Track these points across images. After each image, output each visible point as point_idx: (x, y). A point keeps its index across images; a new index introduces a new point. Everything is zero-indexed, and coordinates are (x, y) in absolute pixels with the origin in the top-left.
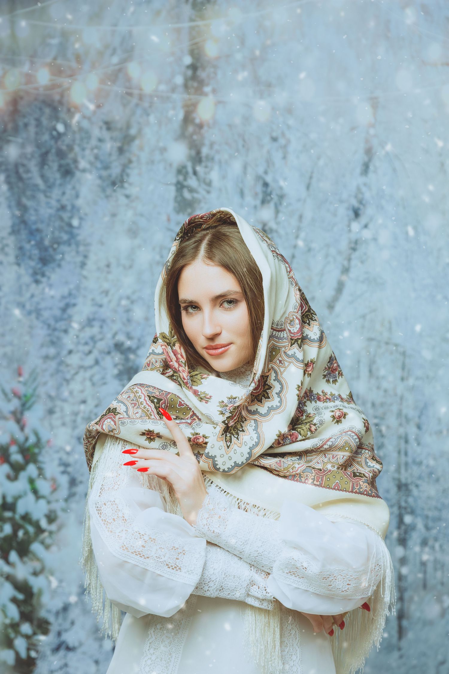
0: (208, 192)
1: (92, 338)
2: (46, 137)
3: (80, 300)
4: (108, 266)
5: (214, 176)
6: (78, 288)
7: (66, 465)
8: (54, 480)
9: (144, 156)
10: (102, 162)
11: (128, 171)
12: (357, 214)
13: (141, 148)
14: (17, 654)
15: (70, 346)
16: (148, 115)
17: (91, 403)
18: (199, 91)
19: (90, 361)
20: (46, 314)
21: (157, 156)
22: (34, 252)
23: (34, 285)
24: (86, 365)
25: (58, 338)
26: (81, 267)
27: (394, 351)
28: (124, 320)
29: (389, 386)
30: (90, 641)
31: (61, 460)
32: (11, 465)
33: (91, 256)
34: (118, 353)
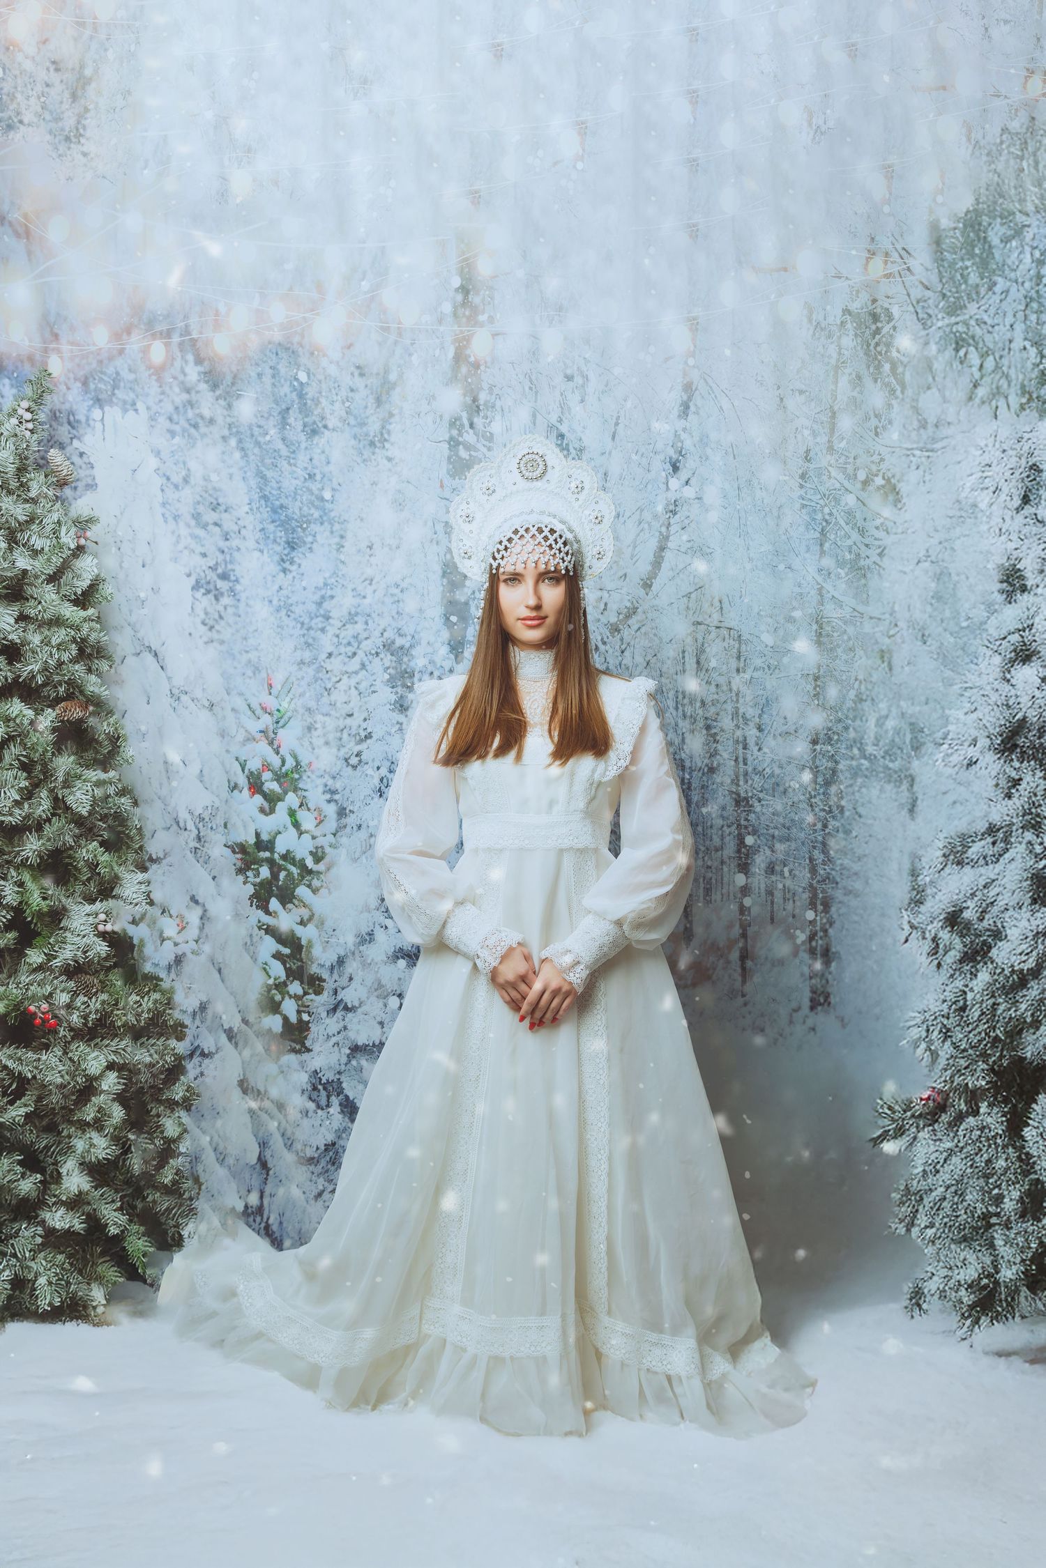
0: (489, 449)
1: (356, 637)
2: (286, 389)
3: (337, 591)
4: (370, 548)
5: (496, 427)
6: (334, 576)
7: (333, 792)
8: (319, 810)
9: (407, 407)
10: (356, 417)
11: (389, 427)
12: (675, 468)
13: (404, 398)
14: (286, 1019)
15: (330, 649)
16: (410, 355)
17: (358, 717)
18: (472, 320)
19: (354, 665)
20: (298, 610)
21: (424, 408)
22: (279, 534)
23: (282, 575)
24: (350, 671)
25: (314, 639)
26: (338, 550)
27: (727, 636)
28: (394, 613)
29: (722, 680)
30: (373, 999)
31: (326, 786)
32: (265, 796)
33: (349, 535)
34: (388, 654)
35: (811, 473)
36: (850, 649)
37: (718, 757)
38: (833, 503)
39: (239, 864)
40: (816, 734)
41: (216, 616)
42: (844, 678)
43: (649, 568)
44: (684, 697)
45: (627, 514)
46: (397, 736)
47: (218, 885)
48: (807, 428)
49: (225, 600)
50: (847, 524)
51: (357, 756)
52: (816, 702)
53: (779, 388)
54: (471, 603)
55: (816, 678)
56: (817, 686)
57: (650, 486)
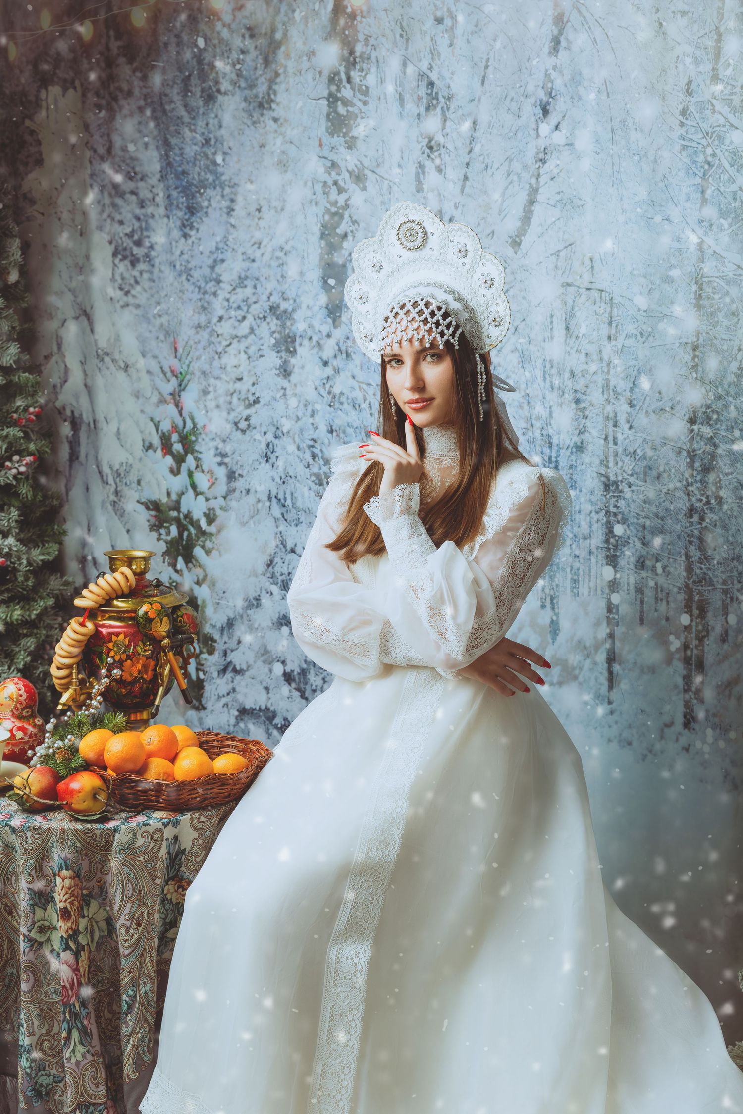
0: (365, 103)
1: (245, 300)
2: (188, 56)
3: (228, 255)
4: (259, 210)
5: (371, 80)
6: (225, 240)
7: (224, 455)
8: (211, 473)
9: (291, 65)
10: (246, 79)
11: (275, 87)
12: (546, 112)
13: (288, 56)
15: (221, 312)
16: (294, 11)
17: (248, 381)
19: (244, 329)
20: (196, 274)
21: (305, 65)
22: (181, 200)
23: (183, 240)
24: (239, 334)
25: (208, 303)
26: (228, 214)
27: (598, 299)
28: (279, 277)
29: (592, 348)
30: (259, 663)
31: (217, 448)
32: (174, 456)
33: (240, 199)
34: (274, 318)
35: (692, 109)
36: (733, 314)
37: (587, 434)
38: (716, 142)
39: (153, 520)
40: (694, 412)
41: (132, 281)
42: (725, 347)
43: (519, 224)
44: (552, 367)
45: (496, 166)
46: (282, 401)
47: (131, 538)
48: (688, 56)
49: (141, 266)
50: (732, 166)
51: (246, 420)
52: (695, 375)
53: (658, 11)
54: (348, 265)
55: (695, 348)
56: (695, 357)
57: (519, 134)
